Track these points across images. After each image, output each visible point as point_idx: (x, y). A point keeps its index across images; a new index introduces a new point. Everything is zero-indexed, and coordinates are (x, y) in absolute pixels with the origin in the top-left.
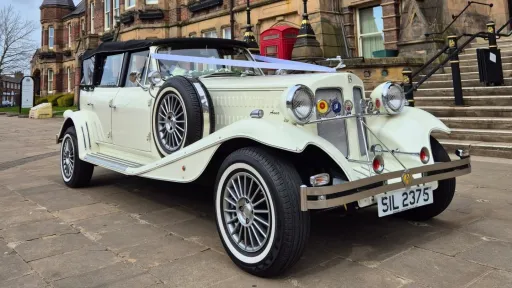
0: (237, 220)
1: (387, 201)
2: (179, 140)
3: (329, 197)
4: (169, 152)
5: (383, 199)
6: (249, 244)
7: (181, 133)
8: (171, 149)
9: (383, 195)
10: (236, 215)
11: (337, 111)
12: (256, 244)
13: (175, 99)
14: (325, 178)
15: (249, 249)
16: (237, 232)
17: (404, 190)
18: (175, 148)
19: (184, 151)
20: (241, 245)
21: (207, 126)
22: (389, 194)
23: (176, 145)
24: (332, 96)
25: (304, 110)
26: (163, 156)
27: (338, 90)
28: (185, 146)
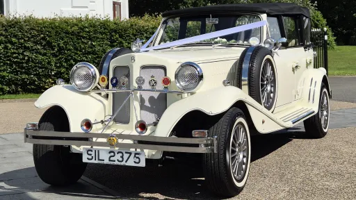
1: (93, 153)
5: (88, 151)
11: (114, 85)
17: (110, 149)
22: (95, 148)
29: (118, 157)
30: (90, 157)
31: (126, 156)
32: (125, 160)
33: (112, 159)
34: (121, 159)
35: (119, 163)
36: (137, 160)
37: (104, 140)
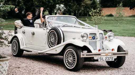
0: (68, 60)
1: (101, 58)
2: (55, 44)
3: (86, 55)
4: (52, 47)
5: (100, 58)
6: (70, 65)
7: (56, 42)
8: (53, 46)
9: (100, 57)
10: (68, 59)
11: (94, 39)
12: (72, 65)
13: (54, 33)
14: (86, 52)
15: (70, 66)
16: (68, 62)
17: (106, 57)
18: (54, 46)
19: (56, 46)
20: (69, 65)
21: (62, 41)
22: (102, 57)
23: (54, 45)
24: (94, 35)
25: (85, 38)
26: (50, 48)
27: (95, 34)
28: (57, 45)
29: (107, 59)
30: (100, 60)
31: (109, 58)
32: (109, 59)
33: (106, 59)
34: (108, 59)
35: (108, 61)
36: (112, 59)
37: (105, 54)
